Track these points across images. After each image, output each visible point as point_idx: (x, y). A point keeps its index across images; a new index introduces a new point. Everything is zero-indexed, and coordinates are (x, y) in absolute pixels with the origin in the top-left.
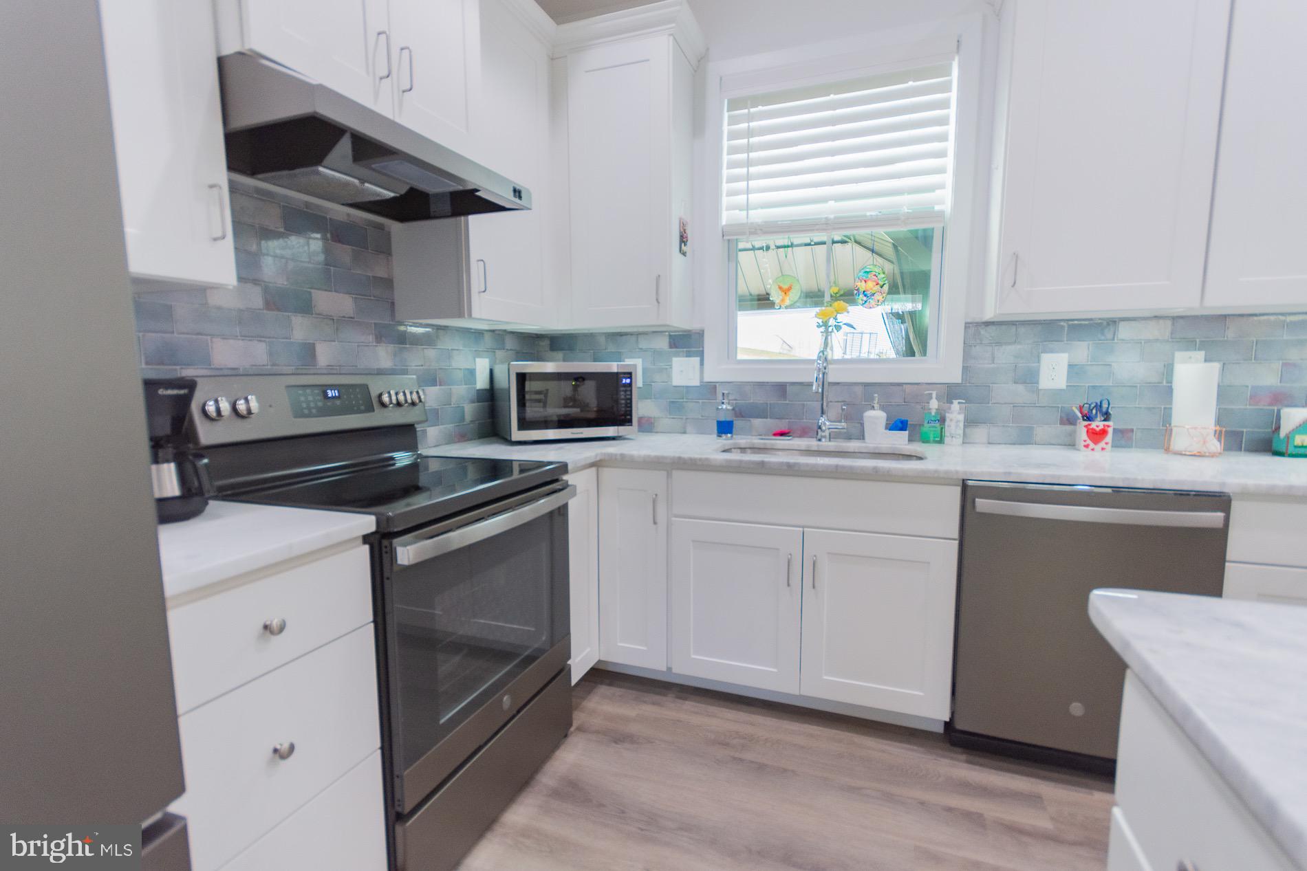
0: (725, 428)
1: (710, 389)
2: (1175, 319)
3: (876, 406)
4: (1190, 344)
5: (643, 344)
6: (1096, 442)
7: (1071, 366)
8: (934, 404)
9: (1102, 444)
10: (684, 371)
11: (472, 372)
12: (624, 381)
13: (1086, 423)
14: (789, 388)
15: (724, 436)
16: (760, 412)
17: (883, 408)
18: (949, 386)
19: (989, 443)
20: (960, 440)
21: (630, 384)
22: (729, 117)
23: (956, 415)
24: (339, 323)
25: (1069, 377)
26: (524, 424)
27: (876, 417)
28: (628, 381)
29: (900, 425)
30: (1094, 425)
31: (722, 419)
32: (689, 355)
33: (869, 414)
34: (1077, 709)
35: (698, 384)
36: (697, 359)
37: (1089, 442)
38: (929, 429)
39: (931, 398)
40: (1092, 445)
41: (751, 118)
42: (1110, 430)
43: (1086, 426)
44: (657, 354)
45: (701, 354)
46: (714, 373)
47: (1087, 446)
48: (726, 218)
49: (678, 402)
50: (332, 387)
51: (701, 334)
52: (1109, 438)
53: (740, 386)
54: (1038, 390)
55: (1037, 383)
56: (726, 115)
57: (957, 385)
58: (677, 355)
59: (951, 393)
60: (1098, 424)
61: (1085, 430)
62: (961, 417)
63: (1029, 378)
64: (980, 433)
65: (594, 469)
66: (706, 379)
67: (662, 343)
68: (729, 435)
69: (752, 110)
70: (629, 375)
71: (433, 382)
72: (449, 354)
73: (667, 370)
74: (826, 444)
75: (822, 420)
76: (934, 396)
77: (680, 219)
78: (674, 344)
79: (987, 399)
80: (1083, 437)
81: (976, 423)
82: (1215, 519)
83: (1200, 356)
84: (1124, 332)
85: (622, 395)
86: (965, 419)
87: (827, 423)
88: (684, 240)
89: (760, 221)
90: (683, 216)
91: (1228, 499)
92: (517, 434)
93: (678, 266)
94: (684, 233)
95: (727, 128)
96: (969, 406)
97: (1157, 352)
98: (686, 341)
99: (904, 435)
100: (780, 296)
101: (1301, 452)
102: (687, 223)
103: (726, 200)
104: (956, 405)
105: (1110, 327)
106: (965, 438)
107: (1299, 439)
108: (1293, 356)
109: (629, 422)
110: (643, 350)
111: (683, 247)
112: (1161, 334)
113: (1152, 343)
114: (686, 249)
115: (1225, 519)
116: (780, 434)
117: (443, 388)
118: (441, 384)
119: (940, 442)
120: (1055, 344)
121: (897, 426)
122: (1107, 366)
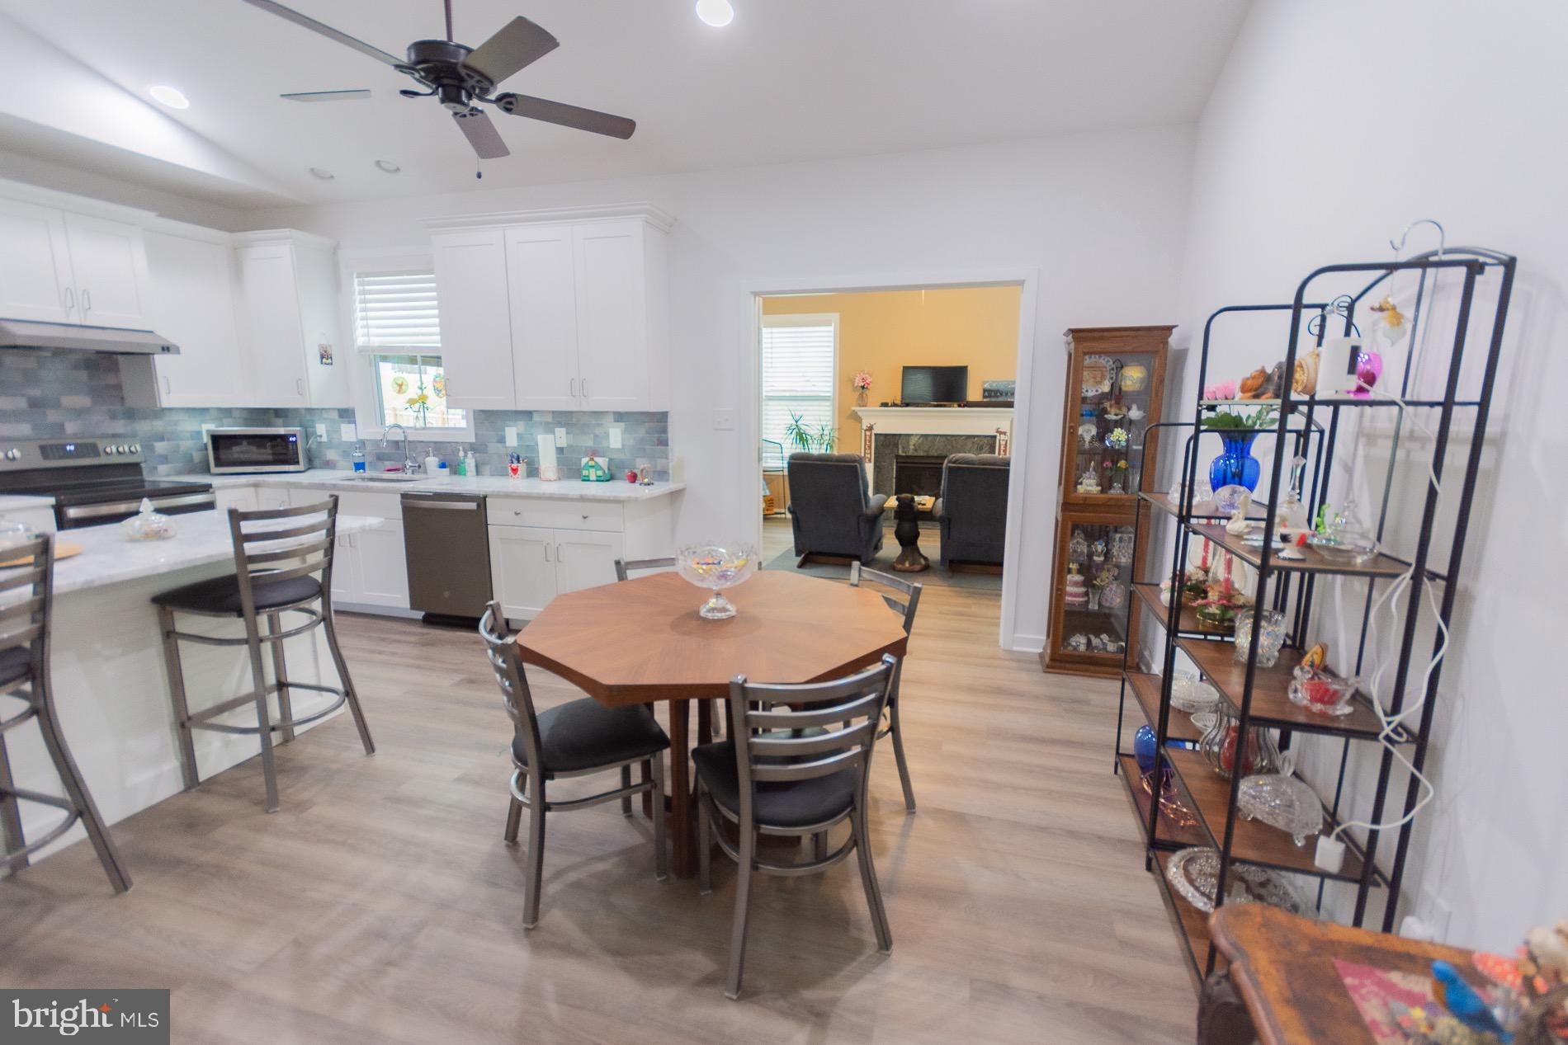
0: (359, 466)
1: (362, 444)
2: (553, 412)
3: (432, 454)
4: (560, 425)
5: (325, 415)
6: (515, 474)
7: (518, 434)
8: (461, 454)
10: (348, 433)
11: (199, 433)
12: (291, 439)
13: (511, 464)
14: (399, 444)
15: (358, 471)
16: (380, 458)
17: (434, 456)
18: (469, 444)
20: (475, 474)
21: (296, 441)
22: (359, 281)
23: (470, 462)
24: (80, 412)
25: (518, 441)
26: (219, 464)
27: (432, 461)
28: (294, 439)
30: (513, 465)
31: (356, 461)
32: (349, 423)
33: (428, 459)
34: (447, 594)
35: (354, 440)
36: (353, 426)
38: (457, 468)
40: (511, 475)
43: (511, 466)
44: (332, 421)
45: (354, 422)
46: (362, 434)
47: (509, 475)
48: (360, 341)
49: (346, 449)
50: (70, 444)
51: (354, 410)
52: (520, 472)
53: (377, 443)
54: (506, 447)
55: (504, 443)
56: (356, 280)
57: (473, 444)
58: (343, 423)
59: (473, 448)
60: (515, 465)
61: (510, 468)
63: (502, 440)
65: (252, 490)
66: (360, 437)
67: (335, 415)
68: (362, 471)
69: (366, 279)
70: (294, 436)
71: (162, 439)
72: (176, 423)
73: (338, 431)
74: (409, 475)
75: (407, 463)
76: (461, 448)
77: (319, 345)
78: (341, 416)
79: (485, 451)
80: (510, 471)
81: (484, 464)
82: (472, 506)
83: (563, 430)
84: (536, 418)
85: (290, 447)
86: (476, 461)
87: (410, 464)
88: (325, 356)
89: (377, 345)
90: (324, 342)
91: (485, 498)
92: (214, 469)
93: (317, 373)
94: (326, 352)
95: (357, 288)
96: (477, 455)
97: (549, 428)
98: (346, 414)
99: (446, 471)
100: (398, 388)
101: (586, 478)
102: (330, 346)
103: (360, 331)
104: (470, 454)
105: (528, 414)
106: (478, 473)
107: (585, 473)
108: (597, 431)
109: (297, 463)
110: (325, 419)
111: (324, 360)
112: (549, 418)
113: (547, 423)
114: (330, 361)
115: (479, 506)
116: (389, 470)
117: (171, 443)
118: (168, 440)
119: (465, 475)
120: (511, 423)
121: (443, 466)
122: (531, 434)
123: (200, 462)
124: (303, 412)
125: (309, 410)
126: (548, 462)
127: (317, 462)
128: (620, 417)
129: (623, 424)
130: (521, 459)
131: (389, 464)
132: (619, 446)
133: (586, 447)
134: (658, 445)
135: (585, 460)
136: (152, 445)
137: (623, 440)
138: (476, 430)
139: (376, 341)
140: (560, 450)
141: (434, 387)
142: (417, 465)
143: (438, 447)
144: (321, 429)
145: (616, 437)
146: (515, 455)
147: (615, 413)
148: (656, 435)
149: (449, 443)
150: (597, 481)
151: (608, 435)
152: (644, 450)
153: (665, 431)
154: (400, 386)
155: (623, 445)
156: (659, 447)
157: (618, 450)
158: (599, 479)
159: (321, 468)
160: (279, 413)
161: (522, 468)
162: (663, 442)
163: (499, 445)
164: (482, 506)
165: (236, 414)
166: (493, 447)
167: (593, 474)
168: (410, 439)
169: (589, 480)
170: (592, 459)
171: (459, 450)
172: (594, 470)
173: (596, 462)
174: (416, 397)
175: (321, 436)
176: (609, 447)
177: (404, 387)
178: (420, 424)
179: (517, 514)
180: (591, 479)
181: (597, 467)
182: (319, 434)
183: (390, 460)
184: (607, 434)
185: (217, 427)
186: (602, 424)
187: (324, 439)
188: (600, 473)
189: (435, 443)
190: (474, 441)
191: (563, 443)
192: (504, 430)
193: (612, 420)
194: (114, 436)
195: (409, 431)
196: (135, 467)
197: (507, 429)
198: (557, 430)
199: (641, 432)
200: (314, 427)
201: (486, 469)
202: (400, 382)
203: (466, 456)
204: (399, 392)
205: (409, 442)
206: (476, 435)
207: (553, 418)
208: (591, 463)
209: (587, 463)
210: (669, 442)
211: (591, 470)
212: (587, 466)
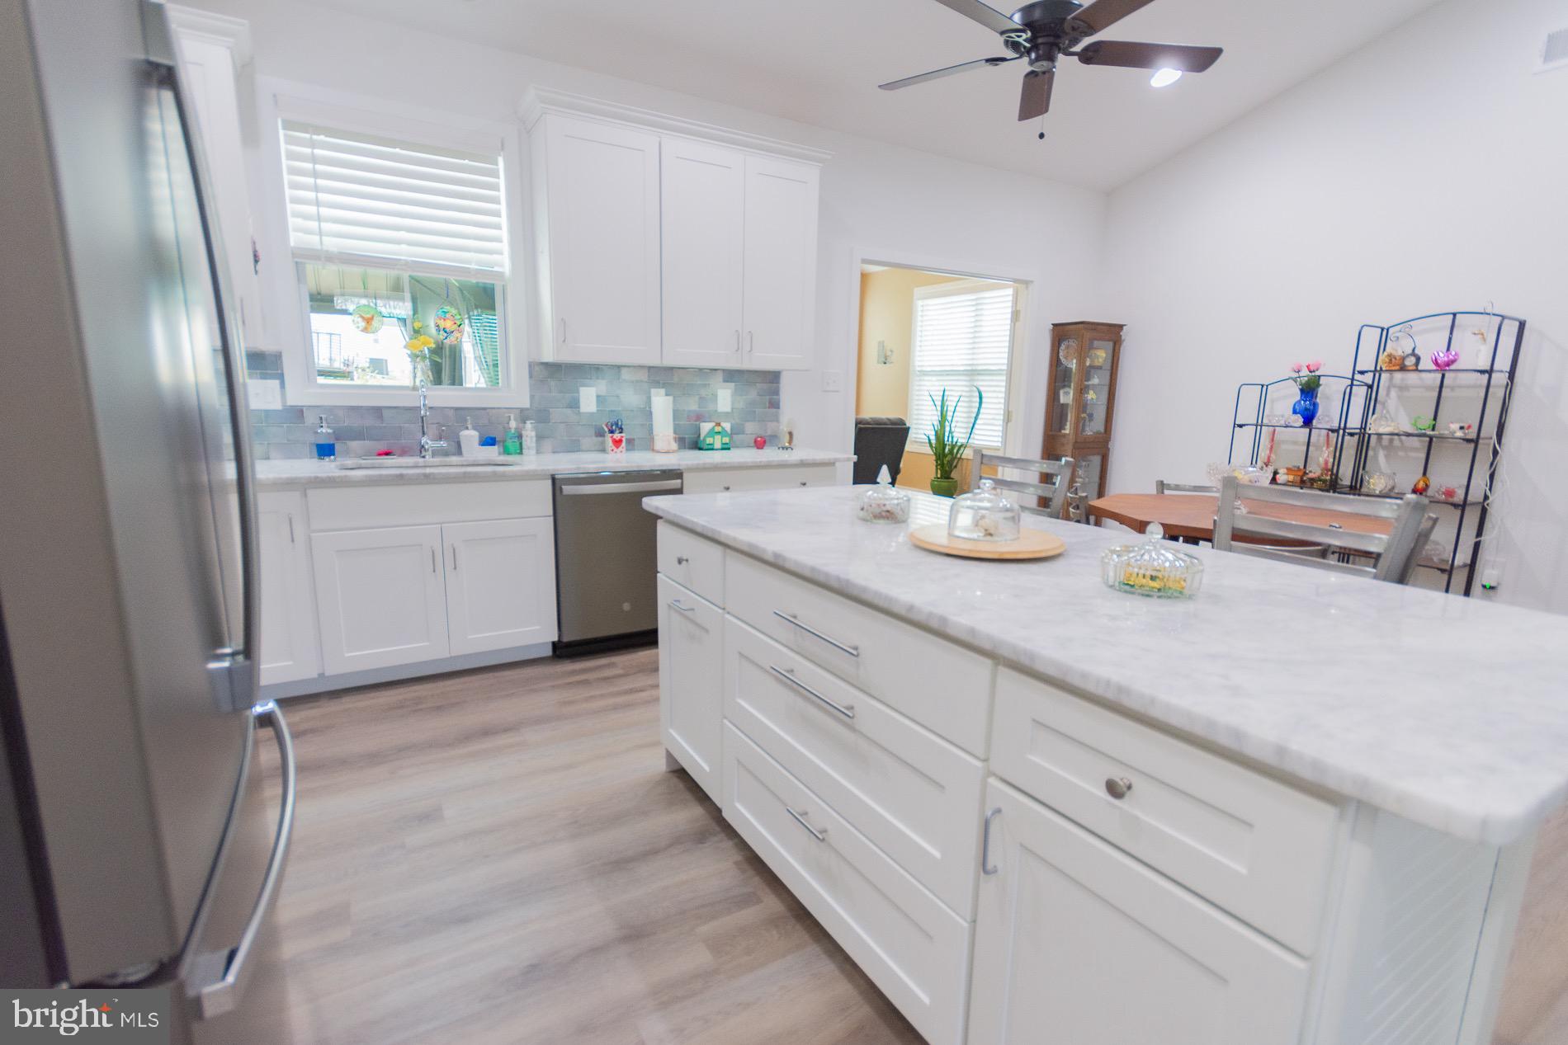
0: (325, 451)
1: (298, 413)
2: (650, 368)
3: (470, 426)
4: (657, 384)
6: (617, 448)
7: (598, 396)
8: (513, 424)
9: (620, 449)
10: (260, 394)
13: (611, 435)
14: (385, 413)
15: (327, 459)
16: (359, 435)
17: (475, 428)
18: (522, 410)
19: (554, 452)
20: (534, 452)
22: (286, 137)
23: (529, 432)
25: (598, 406)
27: (470, 436)
29: (489, 441)
30: (614, 436)
31: (321, 442)
32: (268, 377)
36: (277, 382)
37: (614, 447)
38: (512, 445)
39: (510, 419)
40: (615, 450)
41: (313, 145)
42: (624, 440)
43: (612, 437)
45: (281, 377)
46: (297, 395)
47: (613, 450)
48: (294, 240)
49: (256, 426)
51: (278, 357)
52: (624, 444)
53: (331, 410)
54: (584, 414)
55: (579, 408)
56: (282, 134)
57: (527, 409)
59: (523, 415)
60: (617, 436)
61: (611, 439)
62: (533, 434)
63: (574, 404)
64: (548, 445)
68: (332, 457)
74: (430, 459)
75: (424, 440)
76: (512, 417)
77: (251, 238)
79: (549, 420)
80: (612, 444)
83: (664, 392)
84: (625, 374)
86: (537, 434)
89: (335, 250)
90: (252, 234)
95: (284, 148)
96: (537, 424)
97: (643, 390)
99: (494, 448)
100: (362, 324)
101: (710, 447)
103: (292, 222)
104: (527, 424)
105: (614, 369)
106: (538, 448)
107: (710, 440)
108: (703, 392)
112: (645, 377)
113: (641, 383)
116: (380, 454)
119: (522, 453)
120: (589, 380)
122: (618, 396)
128: (730, 375)
129: (732, 385)
130: (622, 428)
132: (728, 409)
133: (690, 411)
134: (769, 408)
135: (707, 426)
137: (733, 403)
138: (534, 390)
139: (333, 243)
141: (437, 325)
143: (470, 415)
145: (725, 398)
147: (724, 370)
148: (768, 397)
149: (486, 408)
150: (723, 449)
151: (718, 397)
152: (755, 412)
153: (776, 392)
154: (367, 321)
155: (732, 409)
156: (770, 410)
157: (731, 413)
158: (725, 446)
162: (775, 405)
163: (569, 411)
166: (557, 414)
167: (717, 442)
169: (713, 449)
170: (718, 424)
172: (719, 437)
173: (723, 428)
176: (716, 411)
177: (376, 323)
180: (716, 447)
181: (722, 433)
184: (715, 396)
186: (709, 384)
188: (726, 440)
190: (527, 405)
192: (578, 392)
193: (721, 380)
197: (581, 390)
198: (654, 392)
199: (753, 394)
202: (367, 315)
203: (521, 427)
204: (365, 330)
206: (532, 397)
207: (649, 377)
208: (718, 429)
209: (713, 428)
210: (781, 404)
211: (716, 437)
212: (712, 433)
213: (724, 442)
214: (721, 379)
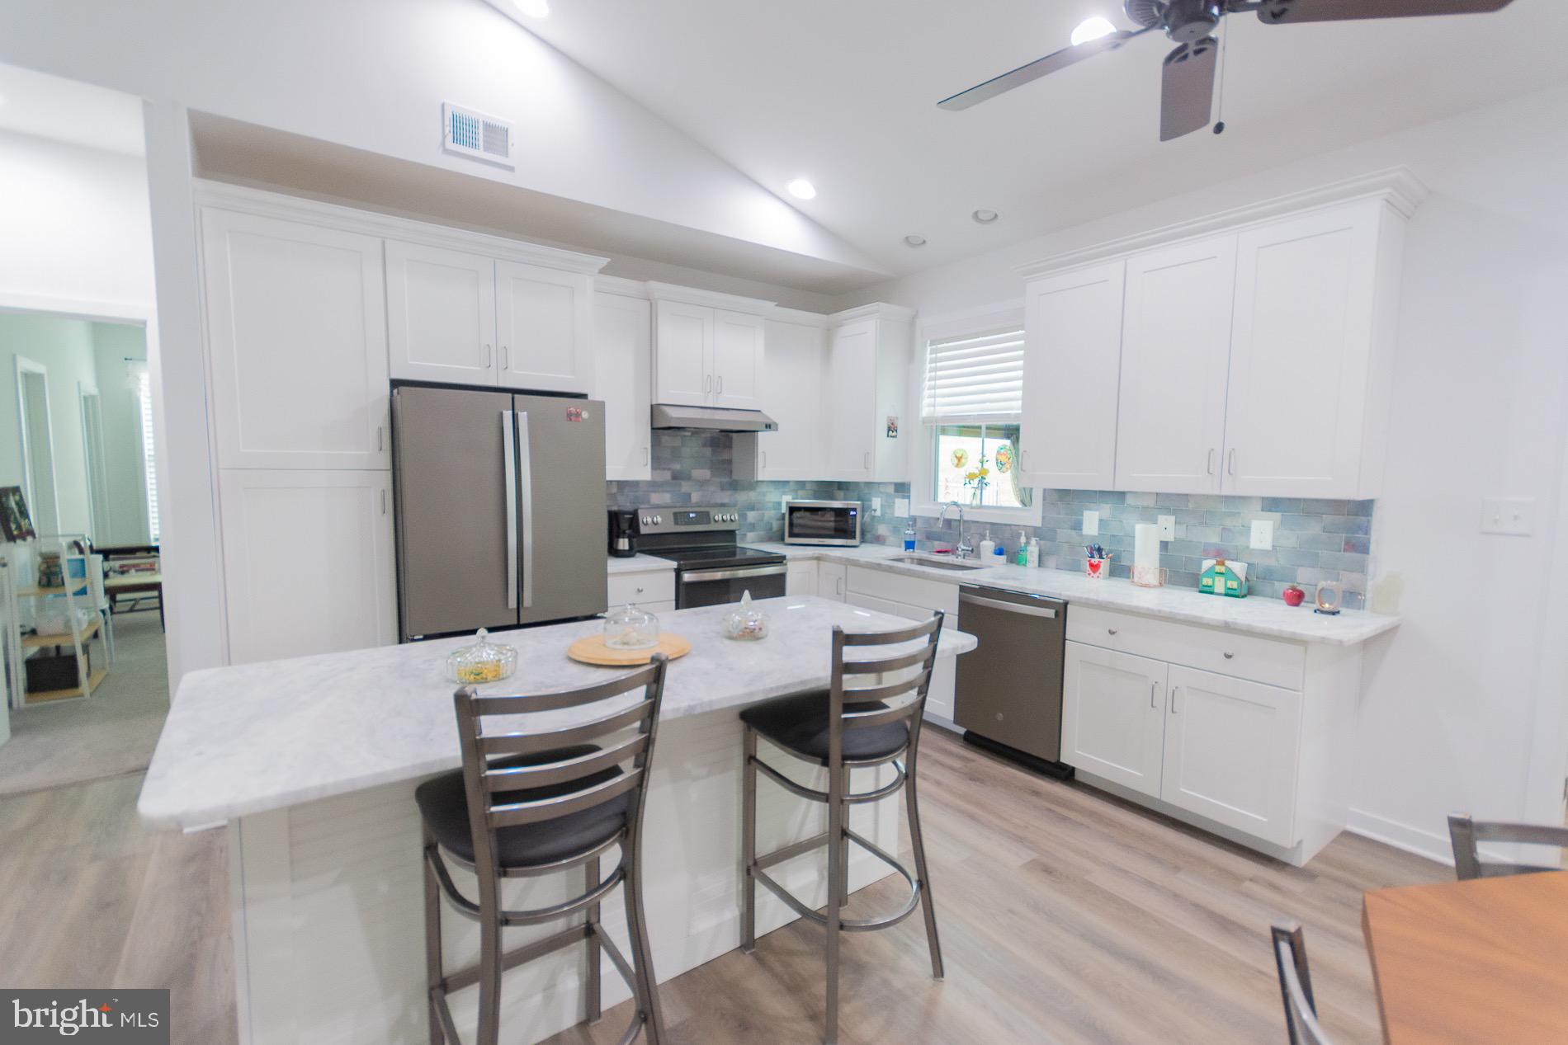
0: (910, 546)
1: (913, 520)
2: (1158, 494)
3: (988, 538)
4: (1167, 510)
5: (882, 489)
6: (1094, 572)
7: (1101, 520)
8: (1023, 540)
9: (1097, 574)
10: (901, 508)
11: (779, 504)
12: (852, 513)
13: (1089, 559)
14: (953, 523)
15: (908, 550)
16: (930, 536)
17: (991, 539)
18: (1033, 528)
20: (1036, 566)
21: (855, 515)
22: (931, 349)
23: (1033, 550)
24: (702, 484)
25: (1100, 529)
26: (792, 535)
27: (988, 545)
28: (855, 513)
29: (1002, 552)
30: (1093, 560)
31: (908, 540)
32: (904, 497)
33: (984, 543)
35: (906, 516)
36: (907, 500)
37: (1091, 572)
38: (1021, 557)
39: (1021, 535)
40: (1092, 574)
42: (1102, 565)
43: (1089, 561)
44: (888, 495)
45: (909, 497)
46: (915, 510)
47: (1089, 574)
48: (925, 412)
49: (897, 525)
50: (692, 513)
51: (910, 484)
52: (1102, 570)
53: (927, 520)
54: (1082, 535)
55: (1081, 530)
56: (929, 348)
57: (1039, 528)
58: (898, 497)
59: (1036, 532)
60: (1095, 561)
61: (1088, 563)
62: (1037, 550)
63: (1078, 526)
64: (1048, 562)
65: (815, 562)
66: (911, 514)
67: (891, 489)
68: (911, 551)
69: (939, 346)
70: (855, 510)
71: (753, 509)
72: (764, 494)
73: (892, 506)
74: (960, 561)
75: (961, 543)
76: (1023, 534)
77: (888, 417)
78: (896, 491)
79: (1053, 539)
80: (1088, 568)
81: (1049, 554)
82: (1050, 613)
83: (1172, 518)
84: (1130, 500)
85: (850, 522)
86: (1040, 551)
87: (962, 547)
88: (892, 429)
89: (941, 415)
90: (892, 414)
91: (1066, 604)
92: (788, 540)
93: (884, 445)
94: (892, 424)
95: (928, 356)
96: (1042, 542)
97: (1148, 515)
98: (902, 489)
99: (1003, 558)
100: (956, 461)
101: (1206, 589)
102: (897, 418)
103: (926, 401)
104: (1033, 541)
105: (1121, 495)
106: (1041, 563)
107: (1206, 581)
108: (1228, 522)
109: (854, 537)
110: (881, 493)
111: (891, 432)
112: (1151, 502)
113: (1145, 508)
114: (895, 433)
115: (1057, 614)
116: (939, 552)
117: (760, 512)
118: (758, 510)
119: (1025, 565)
120: (1092, 505)
121: (1000, 552)
122: (1121, 521)
123: (778, 531)
124: (862, 485)
125: (869, 484)
126: (1146, 559)
127: (868, 536)
128: (1272, 504)
129: (1277, 516)
130: (1104, 553)
131: (938, 545)
132: (1268, 545)
133: (1206, 543)
134: (1344, 551)
135: (1208, 564)
136: (746, 514)
137: (1275, 539)
138: (1043, 512)
139: (941, 411)
140: (1164, 545)
141: (997, 460)
142: (971, 549)
143: (995, 529)
144: (876, 503)
145: (1262, 533)
146: (1097, 546)
147: (1264, 499)
148: (1346, 536)
149: (1009, 525)
150: (1226, 595)
151: (1249, 528)
152: (1317, 554)
153: (1364, 530)
154: (959, 459)
155: (1275, 546)
156: (1348, 554)
157: (1264, 552)
158: (1230, 592)
159: (872, 543)
160: (841, 486)
161: (1105, 565)
162: (1359, 547)
163: (1073, 532)
164: (1062, 615)
165: (808, 487)
166: (1064, 534)
167: (1219, 585)
168: (965, 518)
169: (1212, 593)
170: (1222, 563)
171: (1021, 534)
172: (1222, 579)
173: (1229, 569)
174: (977, 472)
175: (875, 510)
176: (1248, 547)
177: (963, 461)
178: (976, 502)
179: (1111, 633)
180: (1216, 591)
181: (1229, 574)
182: (873, 508)
183: (940, 540)
184: (1246, 530)
185: (793, 499)
186: (1239, 513)
187: (878, 513)
188: (1235, 585)
189: (993, 524)
190: (1040, 525)
191: (1170, 537)
192: (1082, 515)
193: (1259, 509)
194: (723, 505)
195: (964, 509)
196: (731, 534)
197: (1086, 513)
198: (1162, 518)
199: (1314, 529)
200: (871, 501)
201: (1051, 561)
202: (959, 455)
203: (1027, 543)
204: (957, 466)
205: (965, 521)
206: (1043, 518)
207: (1157, 501)
208: (1219, 568)
209: (1212, 568)
210: (1372, 547)
211: (1217, 579)
212: (1211, 572)
213: (1229, 585)
214: (1259, 507)
